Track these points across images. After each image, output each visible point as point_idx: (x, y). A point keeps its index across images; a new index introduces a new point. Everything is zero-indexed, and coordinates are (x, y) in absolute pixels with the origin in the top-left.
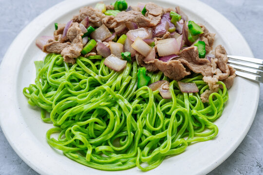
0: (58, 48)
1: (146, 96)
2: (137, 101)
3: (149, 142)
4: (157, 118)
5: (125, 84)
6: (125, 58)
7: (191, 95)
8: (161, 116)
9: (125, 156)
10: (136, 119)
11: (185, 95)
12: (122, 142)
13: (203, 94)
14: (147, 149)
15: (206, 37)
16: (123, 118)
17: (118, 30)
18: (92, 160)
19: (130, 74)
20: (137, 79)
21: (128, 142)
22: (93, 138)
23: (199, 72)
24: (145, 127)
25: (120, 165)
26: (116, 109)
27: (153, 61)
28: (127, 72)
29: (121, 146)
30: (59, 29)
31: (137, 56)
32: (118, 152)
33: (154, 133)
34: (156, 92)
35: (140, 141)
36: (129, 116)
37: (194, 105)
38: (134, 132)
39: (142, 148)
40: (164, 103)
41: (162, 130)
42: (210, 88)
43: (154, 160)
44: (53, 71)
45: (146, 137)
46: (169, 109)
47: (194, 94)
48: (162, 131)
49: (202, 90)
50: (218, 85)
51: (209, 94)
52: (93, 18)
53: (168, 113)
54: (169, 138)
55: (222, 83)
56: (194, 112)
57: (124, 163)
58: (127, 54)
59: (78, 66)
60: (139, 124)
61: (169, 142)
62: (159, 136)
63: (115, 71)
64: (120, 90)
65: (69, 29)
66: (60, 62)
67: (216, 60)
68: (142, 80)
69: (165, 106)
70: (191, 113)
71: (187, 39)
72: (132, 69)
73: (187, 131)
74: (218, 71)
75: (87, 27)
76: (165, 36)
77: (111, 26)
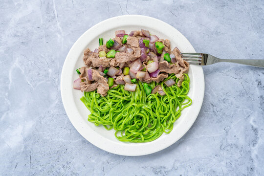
1: (154, 98)
2: (150, 102)
4: (163, 106)
5: (141, 97)
6: (134, 83)
7: (173, 86)
8: (165, 105)
10: (155, 112)
11: (170, 87)
12: (152, 125)
13: (178, 83)
14: (165, 123)
15: (166, 46)
16: (148, 113)
18: (145, 139)
19: (140, 90)
20: (145, 91)
21: (155, 123)
22: (138, 129)
24: (160, 114)
25: (157, 136)
26: (143, 112)
27: (149, 80)
28: (138, 89)
29: (153, 126)
30: (82, 73)
31: (139, 79)
32: (152, 130)
33: (165, 115)
34: (157, 94)
35: (161, 121)
36: (151, 112)
37: (175, 90)
38: (156, 118)
39: (162, 123)
40: (163, 98)
41: (168, 112)
42: (180, 79)
43: (171, 126)
44: (98, 103)
45: (163, 118)
46: (167, 100)
47: (174, 85)
49: (177, 81)
50: (183, 76)
51: (181, 82)
53: (167, 102)
54: (172, 113)
55: (185, 74)
57: (158, 134)
58: (134, 80)
60: (157, 114)
61: (173, 116)
62: (168, 115)
63: (132, 92)
64: (139, 101)
65: (93, 76)
66: (98, 96)
67: (178, 62)
68: (148, 91)
69: (165, 99)
70: (177, 97)
71: (157, 52)
72: (139, 86)
73: (178, 105)
74: (181, 68)
75: (103, 72)
76: (147, 60)
77: (117, 66)
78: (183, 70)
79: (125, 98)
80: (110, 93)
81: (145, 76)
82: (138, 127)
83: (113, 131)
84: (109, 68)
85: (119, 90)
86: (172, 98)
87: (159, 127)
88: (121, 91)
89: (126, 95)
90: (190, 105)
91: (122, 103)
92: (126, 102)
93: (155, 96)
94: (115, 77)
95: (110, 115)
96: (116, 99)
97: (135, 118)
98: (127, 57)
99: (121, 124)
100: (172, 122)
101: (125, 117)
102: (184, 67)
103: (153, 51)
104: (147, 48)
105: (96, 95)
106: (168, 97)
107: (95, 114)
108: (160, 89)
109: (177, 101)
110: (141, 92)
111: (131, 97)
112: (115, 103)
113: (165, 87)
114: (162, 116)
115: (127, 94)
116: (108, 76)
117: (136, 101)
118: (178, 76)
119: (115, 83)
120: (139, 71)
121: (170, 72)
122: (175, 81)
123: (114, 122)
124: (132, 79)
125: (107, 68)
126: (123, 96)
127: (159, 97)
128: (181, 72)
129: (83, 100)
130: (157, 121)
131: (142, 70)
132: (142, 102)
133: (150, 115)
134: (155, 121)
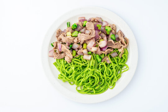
0: (61, 57)
1: (103, 65)
2: (100, 68)
4: (109, 71)
5: (94, 64)
6: (90, 54)
7: (116, 57)
8: (110, 70)
10: (103, 74)
11: (114, 58)
12: (101, 83)
13: (120, 55)
14: (110, 82)
15: (113, 29)
16: (98, 75)
17: (81, 43)
18: (96, 92)
19: (94, 59)
20: (97, 60)
21: (103, 82)
22: (92, 85)
24: (107, 76)
25: (104, 90)
27: (100, 52)
28: (93, 59)
30: (55, 47)
31: (94, 52)
32: (101, 86)
33: (110, 76)
35: (107, 80)
36: (101, 74)
37: (118, 60)
38: (104, 78)
39: (108, 82)
41: (112, 74)
42: (121, 52)
43: (114, 84)
46: (112, 67)
47: (117, 56)
50: (124, 51)
52: (70, 42)
53: (112, 68)
54: (115, 76)
56: (120, 64)
58: (90, 53)
59: (73, 62)
60: (105, 76)
61: (116, 77)
62: (112, 76)
63: (88, 60)
64: (93, 66)
65: (62, 49)
66: (65, 63)
67: (120, 41)
68: (99, 60)
69: (110, 66)
70: (118, 64)
71: (106, 33)
72: (93, 56)
73: (119, 70)
74: (122, 45)
75: (69, 46)
76: (99, 39)
77: (79, 42)
79: (84, 64)
80: (73, 61)
81: (97, 50)
82: (91, 84)
83: (75, 86)
84: (73, 44)
85: (79, 59)
86: (115, 65)
87: (106, 84)
88: (81, 60)
89: (84, 63)
90: (127, 70)
91: (81, 68)
92: (84, 67)
93: (104, 64)
94: (77, 50)
95: (73, 75)
96: (77, 65)
97: (90, 78)
98: (86, 37)
99: (80, 82)
100: (115, 81)
101: (83, 77)
102: (124, 45)
103: (104, 33)
104: (99, 31)
105: (64, 61)
106: (113, 64)
107: (63, 74)
108: (107, 59)
109: (119, 67)
110: (94, 60)
111: (87, 64)
112: (77, 67)
113: (111, 57)
115: (85, 61)
116: (72, 49)
117: (91, 67)
118: (120, 50)
119: (77, 54)
120: (93, 47)
121: (114, 47)
122: (118, 53)
123: (75, 80)
124: (88, 52)
125: (72, 44)
126: (82, 63)
127: (106, 64)
128: (122, 48)
129: (55, 64)
130: (105, 80)
131: (95, 46)
132: (95, 68)
133: (100, 76)
134: (103, 80)
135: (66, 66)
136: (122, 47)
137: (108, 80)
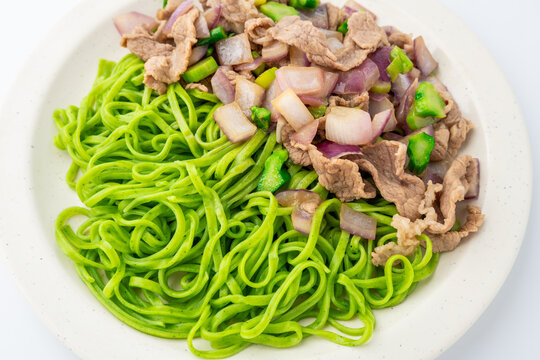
0: (145, 50)
1: (264, 212)
2: (245, 214)
3: (231, 303)
7: (355, 241)
8: (274, 262)
9: (177, 312)
10: (227, 250)
11: (344, 237)
12: (184, 284)
13: (381, 249)
14: (220, 317)
15: (449, 127)
16: (203, 238)
17: (269, 53)
18: (113, 298)
19: (254, 156)
23: (393, 200)
24: (234, 273)
25: (159, 327)
27: (304, 148)
30: (168, 7)
31: (280, 124)
33: (247, 291)
34: (284, 211)
35: (216, 296)
36: (215, 240)
38: (213, 273)
39: (214, 310)
41: (265, 291)
42: (399, 241)
44: (121, 94)
45: (229, 293)
46: (296, 254)
47: (364, 242)
48: (265, 293)
49: (383, 239)
50: (417, 242)
51: (392, 252)
52: (230, 13)
53: (291, 262)
54: (271, 312)
55: (428, 240)
56: (343, 279)
57: (168, 326)
59: (166, 102)
61: (265, 318)
62: (254, 300)
63: (228, 140)
64: (219, 180)
67: (439, 188)
68: (272, 178)
69: (290, 247)
70: (336, 278)
71: (405, 116)
73: (316, 309)
74: (431, 212)
75: (211, 27)
76: (356, 99)
77: (259, 41)
78: (431, 220)
79: (192, 140)
80: (171, 96)
81: (304, 126)
84: (236, 34)
85: (202, 109)
86: (318, 264)
88: (202, 118)
90: (352, 344)
91: (168, 143)
102: (441, 218)
103: (397, 107)
104: (384, 76)
106: (307, 249)
108: (309, 207)
110: (250, 162)
111: (209, 150)
112: (157, 130)
113: (332, 215)
114: (232, 284)
115: (210, 134)
118: (400, 223)
119: (208, 79)
120: (300, 96)
121: (390, 191)
124: (261, 106)
125: (231, 32)
126: (194, 131)
127: (282, 226)
128: (421, 225)
129: (105, 68)
130: (207, 285)
131: (311, 104)
134: (202, 279)
135: (126, 93)
136: (423, 217)
137: (219, 302)
